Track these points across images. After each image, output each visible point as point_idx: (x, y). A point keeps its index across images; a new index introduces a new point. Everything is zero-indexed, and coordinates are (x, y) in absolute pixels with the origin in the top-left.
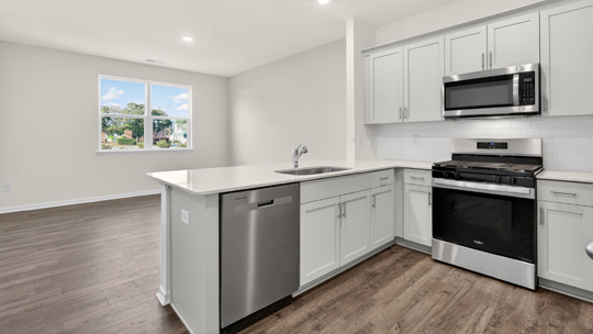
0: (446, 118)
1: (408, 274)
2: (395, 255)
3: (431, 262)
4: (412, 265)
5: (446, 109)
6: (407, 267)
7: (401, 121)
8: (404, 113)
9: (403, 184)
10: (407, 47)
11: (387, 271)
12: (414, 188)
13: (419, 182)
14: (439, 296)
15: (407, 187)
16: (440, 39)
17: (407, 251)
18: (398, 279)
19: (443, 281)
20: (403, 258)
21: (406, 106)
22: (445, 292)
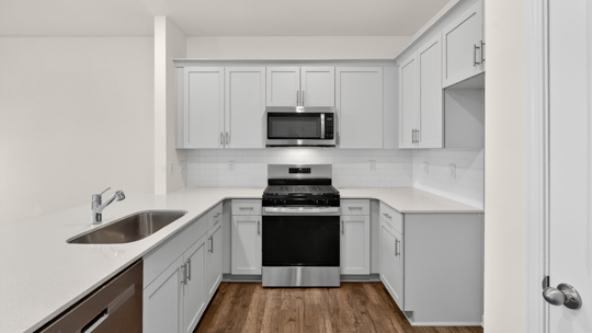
0: (267, 146)
1: (252, 314)
2: (227, 296)
3: (262, 291)
4: (249, 301)
5: (269, 138)
6: (246, 306)
7: (222, 147)
8: (225, 138)
9: (231, 215)
10: (229, 68)
11: (230, 322)
12: (242, 219)
13: (247, 212)
14: (289, 327)
15: (235, 218)
16: (262, 68)
17: (235, 287)
18: (247, 327)
19: (283, 307)
20: (236, 296)
21: (227, 130)
22: (291, 320)
